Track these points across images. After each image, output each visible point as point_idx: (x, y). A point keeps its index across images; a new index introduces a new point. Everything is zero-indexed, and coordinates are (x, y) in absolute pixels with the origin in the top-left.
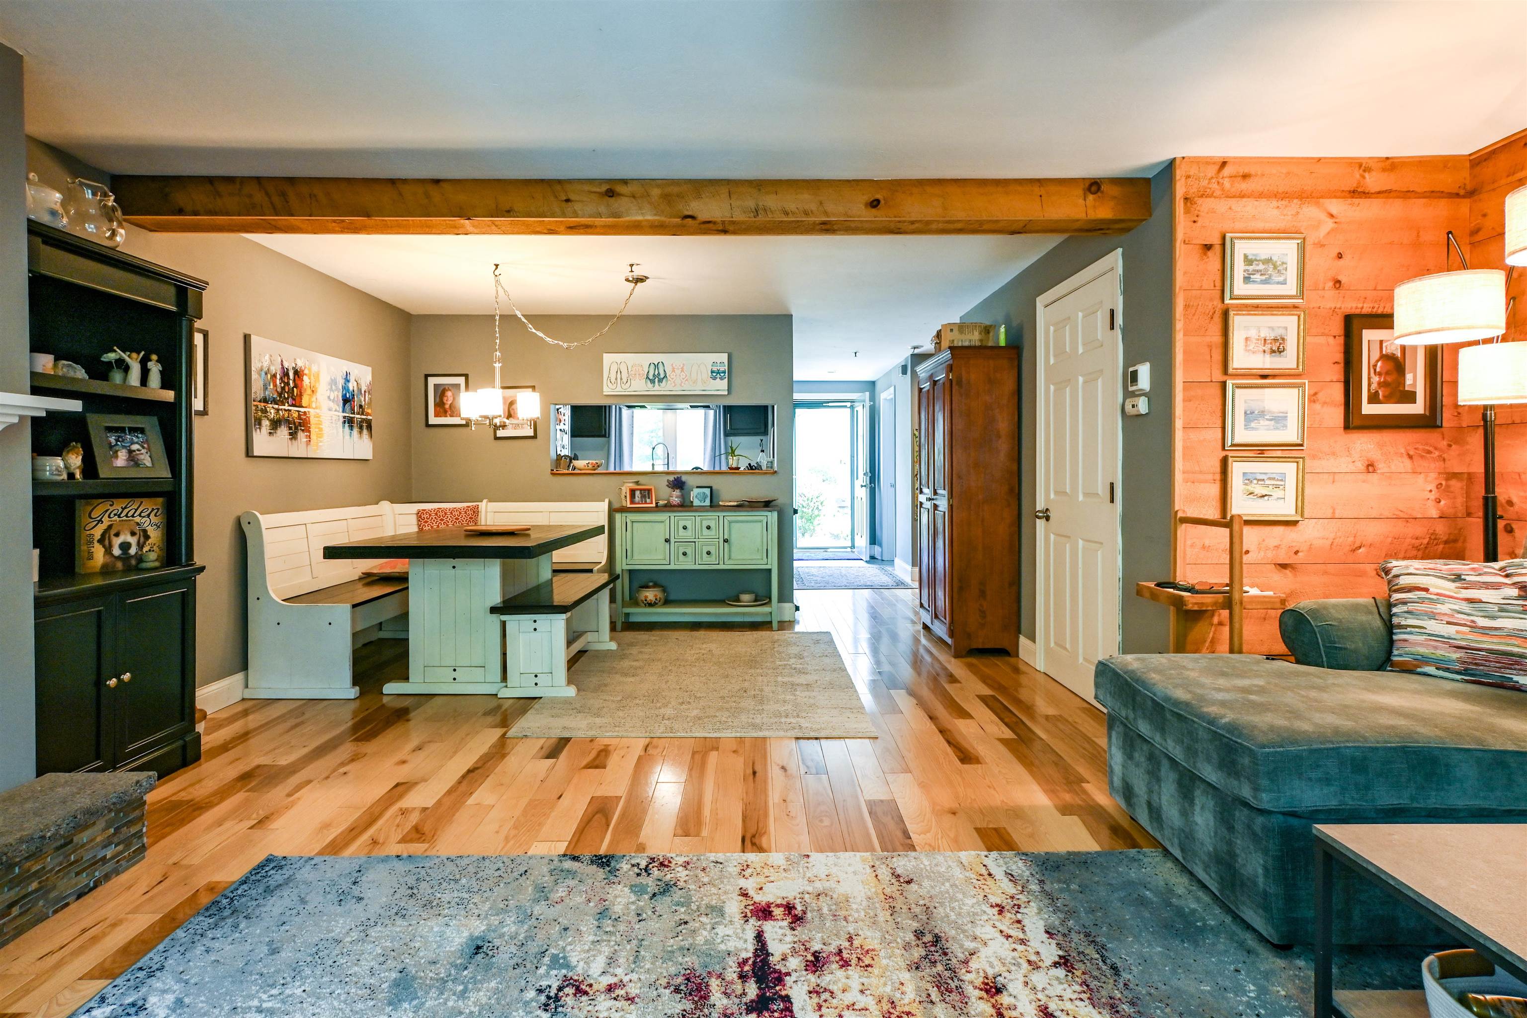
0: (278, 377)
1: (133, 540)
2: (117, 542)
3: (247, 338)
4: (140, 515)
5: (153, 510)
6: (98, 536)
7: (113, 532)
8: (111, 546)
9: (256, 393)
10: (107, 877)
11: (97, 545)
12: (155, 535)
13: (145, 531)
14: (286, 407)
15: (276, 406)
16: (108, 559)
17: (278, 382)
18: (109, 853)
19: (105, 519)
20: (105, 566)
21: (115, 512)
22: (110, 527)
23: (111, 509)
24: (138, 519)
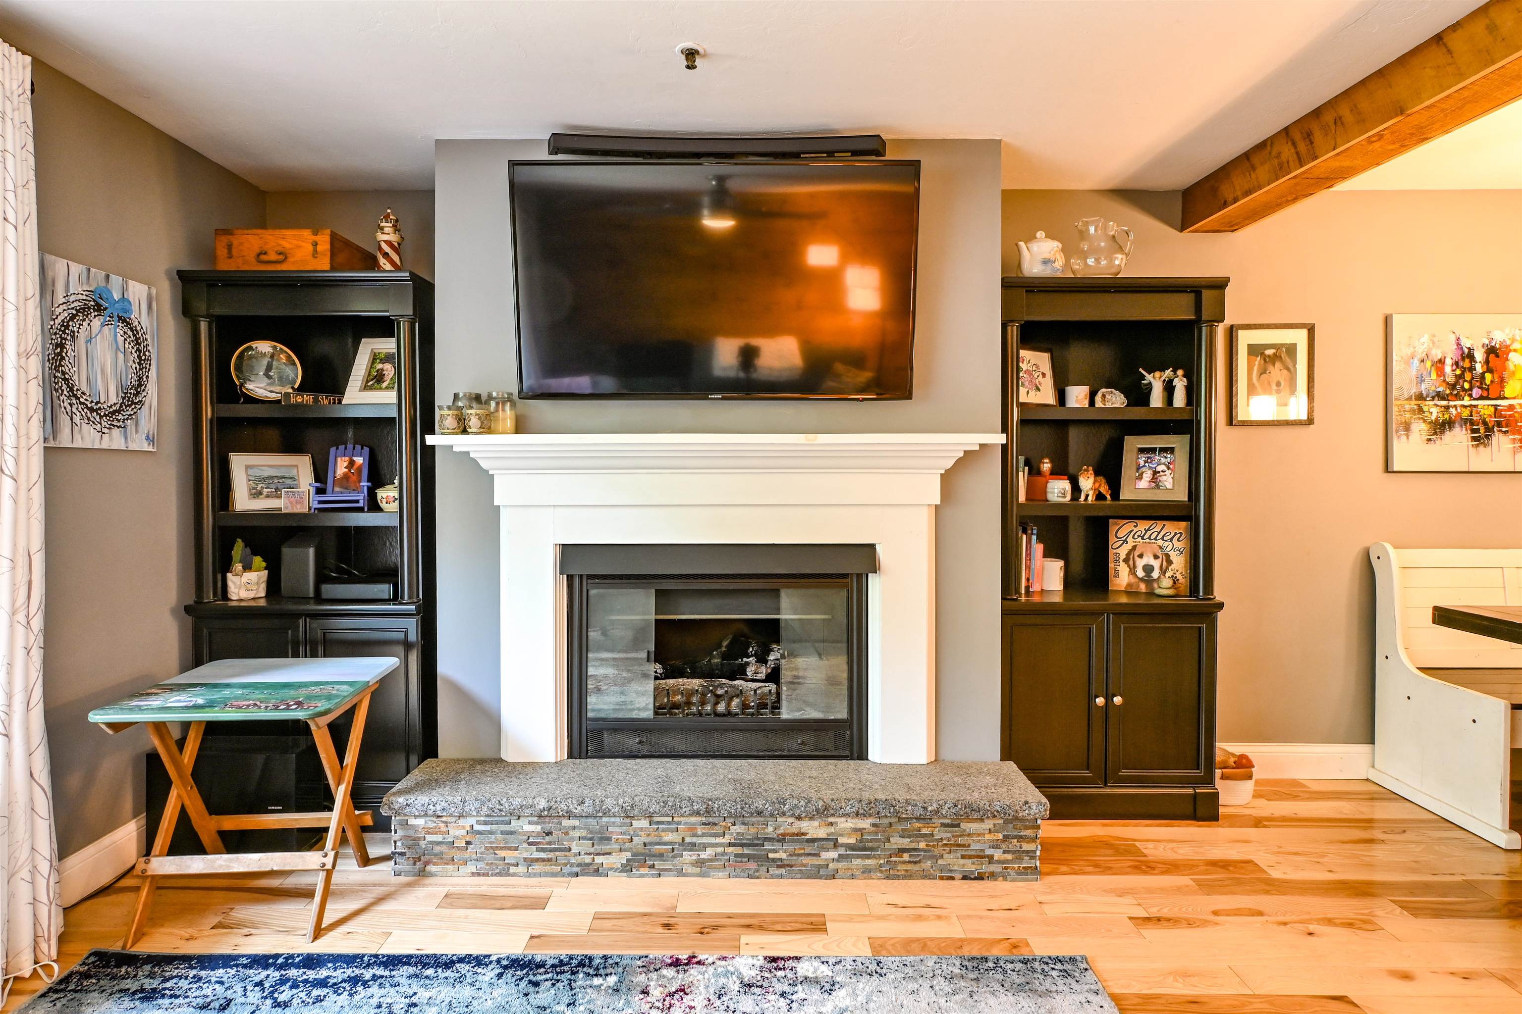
0: (1449, 362)
1: (1156, 564)
2: (1141, 563)
3: (1387, 321)
4: (1162, 538)
5: (1176, 534)
6: (1123, 556)
7: (1137, 553)
8: (1135, 566)
9: (1401, 388)
10: (993, 876)
11: (1122, 564)
12: (1179, 563)
13: (1168, 556)
14: (1467, 401)
15: (1444, 403)
16: (1133, 580)
17: (1448, 369)
18: (998, 854)
19: (1130, 539)
20: (1129, 585)
21: (1139, 533)
22: (1134, 548)
23: (1136, 530)
24: (1160, 542)
